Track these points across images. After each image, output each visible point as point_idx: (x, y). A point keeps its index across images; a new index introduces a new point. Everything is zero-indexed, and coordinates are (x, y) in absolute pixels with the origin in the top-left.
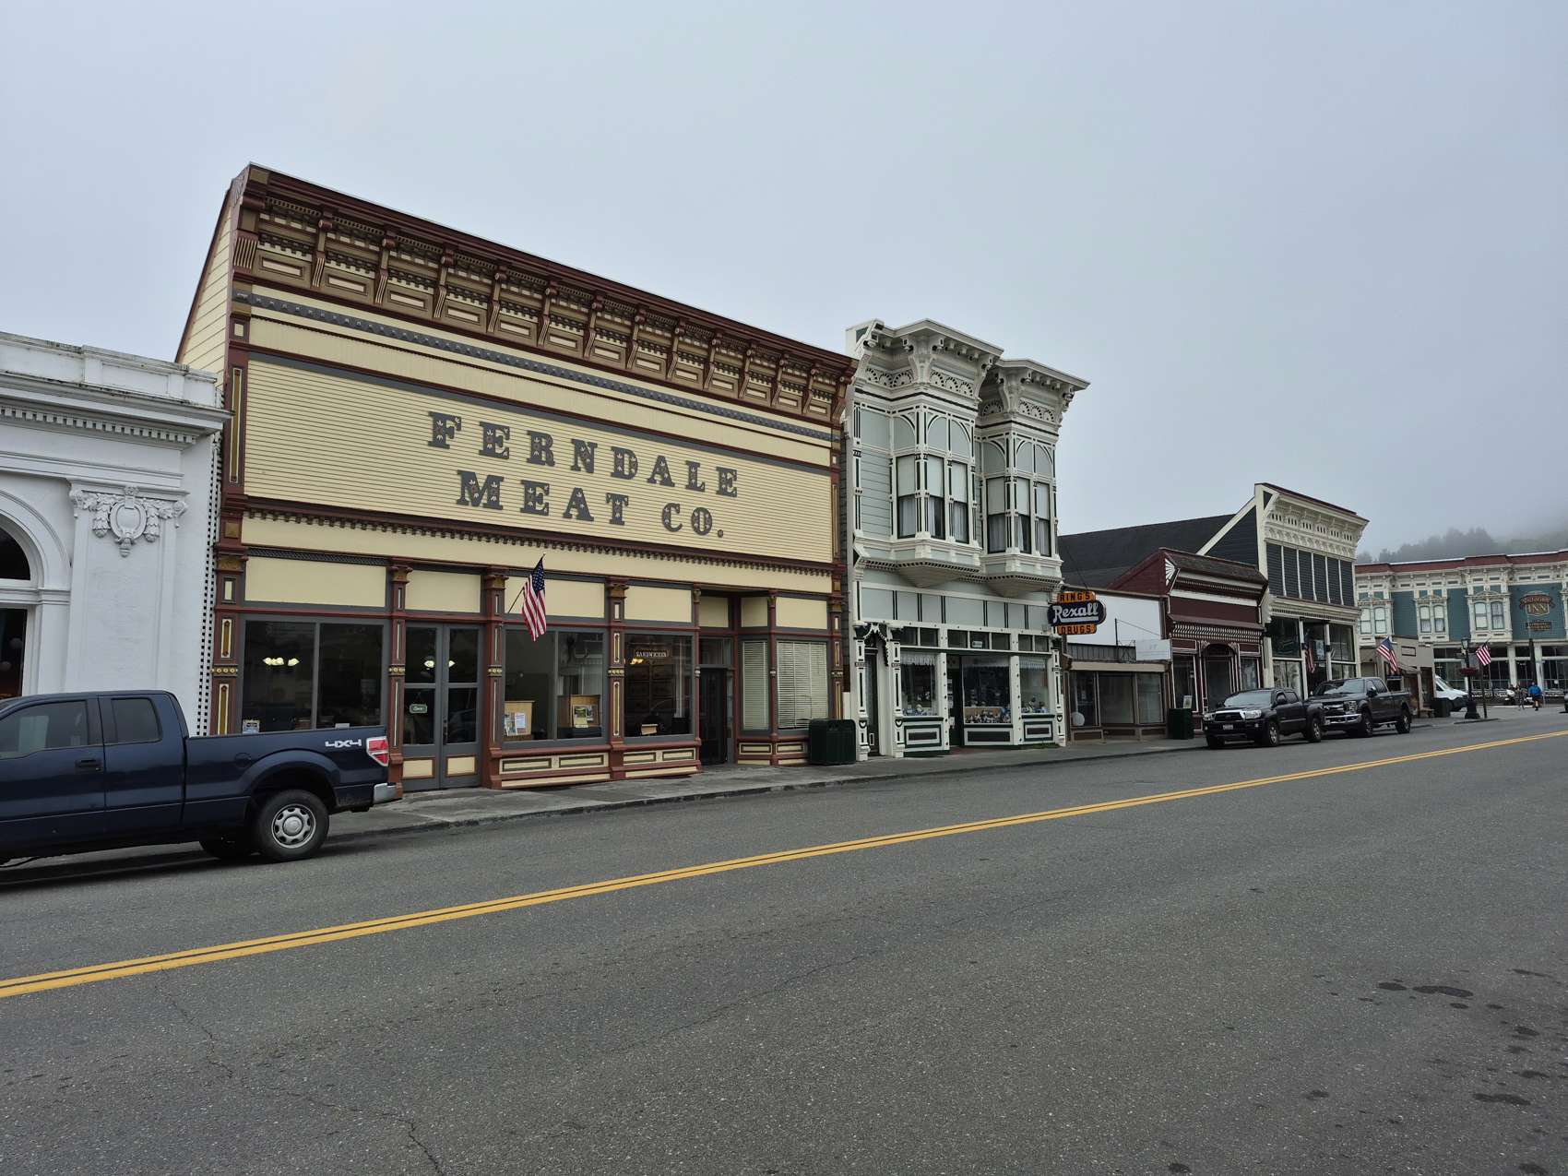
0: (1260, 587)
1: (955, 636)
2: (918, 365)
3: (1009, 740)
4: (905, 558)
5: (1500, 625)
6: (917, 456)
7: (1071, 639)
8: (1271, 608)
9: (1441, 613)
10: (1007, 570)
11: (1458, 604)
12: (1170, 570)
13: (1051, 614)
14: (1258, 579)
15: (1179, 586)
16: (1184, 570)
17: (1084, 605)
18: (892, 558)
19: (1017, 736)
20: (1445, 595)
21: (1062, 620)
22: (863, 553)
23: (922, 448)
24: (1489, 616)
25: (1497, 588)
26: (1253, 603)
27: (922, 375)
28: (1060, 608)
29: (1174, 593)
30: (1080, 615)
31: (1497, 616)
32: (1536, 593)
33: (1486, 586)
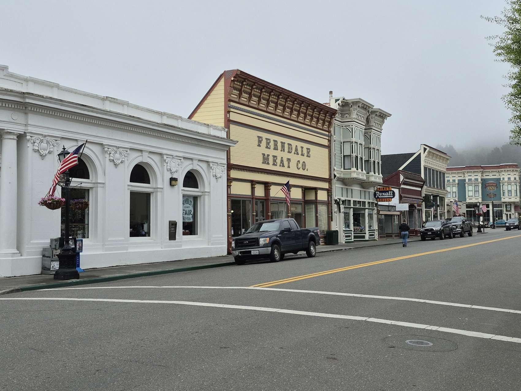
0: (422, 183)
1: (354, 202)
2: (353, 112)
3: (364, 238)
4: (347, 176)
5: (477, 195)
6: (352, 143)
7: (380, 203)
8: (425, 191)
9: (455, 189)
10: (370, 180)
11: (462, 185)
12: (402, 178)
13: (375, 194)
14: (421, 180)
15: (405, 183)
16: (406, 178)
17: (388, 192)
18: (342, 176)
19: (367, 237)
20: (457, 182)
21: (379, 197)
22: (337, 175)
23: (354, 140)
24: (474, 191)
25: (477, 179)
26: (420, 189)
27: (354, 116)
28: (379, 192)
29: (402, 186)
30: (386, 195)
31: (477, 191)
32: (491, 182)
33: (473, 178)
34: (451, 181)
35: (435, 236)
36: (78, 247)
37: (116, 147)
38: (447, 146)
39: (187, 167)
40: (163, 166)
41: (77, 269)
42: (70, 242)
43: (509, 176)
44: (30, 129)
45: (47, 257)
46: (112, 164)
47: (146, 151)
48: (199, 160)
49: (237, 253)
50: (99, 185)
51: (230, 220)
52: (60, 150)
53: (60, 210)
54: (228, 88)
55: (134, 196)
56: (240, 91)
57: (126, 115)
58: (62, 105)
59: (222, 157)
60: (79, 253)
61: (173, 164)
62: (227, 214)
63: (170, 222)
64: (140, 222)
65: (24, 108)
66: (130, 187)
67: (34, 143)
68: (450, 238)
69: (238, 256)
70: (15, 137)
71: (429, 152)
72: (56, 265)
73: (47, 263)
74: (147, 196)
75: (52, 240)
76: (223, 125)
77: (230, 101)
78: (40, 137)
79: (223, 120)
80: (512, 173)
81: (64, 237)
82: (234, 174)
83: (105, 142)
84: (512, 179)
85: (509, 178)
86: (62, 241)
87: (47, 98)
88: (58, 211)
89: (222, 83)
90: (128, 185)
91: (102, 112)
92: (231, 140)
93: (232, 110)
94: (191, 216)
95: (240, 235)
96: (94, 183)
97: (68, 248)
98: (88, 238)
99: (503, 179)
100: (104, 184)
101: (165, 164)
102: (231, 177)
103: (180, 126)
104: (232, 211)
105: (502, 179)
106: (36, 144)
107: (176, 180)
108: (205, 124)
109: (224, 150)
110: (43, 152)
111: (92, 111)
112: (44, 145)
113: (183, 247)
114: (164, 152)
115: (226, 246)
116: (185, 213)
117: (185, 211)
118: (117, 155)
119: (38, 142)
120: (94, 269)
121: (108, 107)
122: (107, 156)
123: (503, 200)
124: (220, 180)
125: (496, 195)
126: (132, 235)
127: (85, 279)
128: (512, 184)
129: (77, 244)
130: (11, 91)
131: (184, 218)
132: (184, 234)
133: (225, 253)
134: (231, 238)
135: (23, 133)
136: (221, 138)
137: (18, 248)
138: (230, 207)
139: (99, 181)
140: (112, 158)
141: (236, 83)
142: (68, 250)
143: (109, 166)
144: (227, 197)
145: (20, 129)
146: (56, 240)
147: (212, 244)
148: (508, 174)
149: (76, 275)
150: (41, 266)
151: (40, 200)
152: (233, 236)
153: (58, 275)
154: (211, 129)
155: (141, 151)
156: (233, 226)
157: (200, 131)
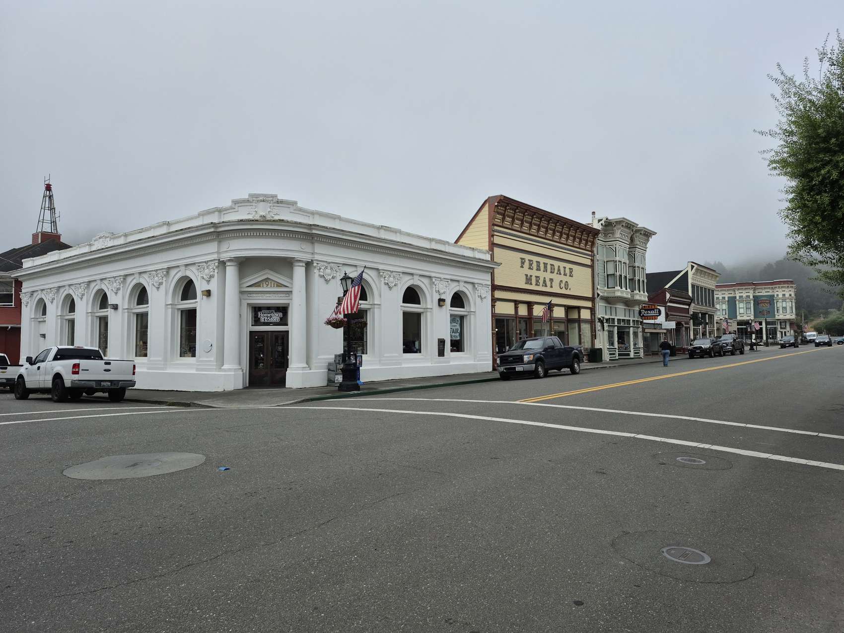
0: (690, 301)
1: (619, 320)
2: (617, 231)
3: (629, 356)
4: (611, 295)
5: (749, 313)
6: (616, 261)
7: (645, 321)
8: (693, 308)
9: (725, 307)
10: (635, 299)
11: (732, 302)
12: (668, 296)
13: (640, 313)
14: (689, 298)
15: (671, 301)
16: (673, 296)
17: (653, 310)
18: (606, 295)
19: (632, 355)
20: (727, 299)
21: (645, 315)
22: (601, 294)
23: (617, 259)
24: (745, 308)
25: (748, 297)
26: (688, 307)
27: (618, 235)
28: (644, 311)
29: (669, 304)
30: (652, 313)
31: (748, 308)
32: (764, 298)
33: (744, 295)
34: (721, 298)
35: (703, 354)
36: (358, 362)
37: (390, 271)
38: (715, 262)
39: (454, 288)
40: (431, 288)
41: (358, 382)
42: (351, 358)
43: (784, 293)
44: (317, 257)
45: (332, 371)
46: (387, 286)
47: (417, 275)
48: (465, 282)
49: (502, 369)
50: (376, 306)
51: (495, 338)
52: (343, 275)
53: (342, 329)
54: (492, 213)
55: (406, 314)
56: (504, 215)
57: (398, 242)
58: (343, 235)
59: (486, 279)
60: (359, 368)
61: (441, 286)
62: (492, 333)
63: (439, 340)
64: (411, 339)
65: (311, 239)
66: (403, 308)
67: (320, 269)
68: (720, 356)
69: (503, 372)
70: (304, 265)
71: (697, 269)
72: (339, 378)
73: (332, 376)
74: (418, 315)
75: (336, 356)
76: (487, 248)
77: (494, 225)
78: (325, 264)
79: (487, 244)
80: (786, 290)
81: (347, 353)
82: (499, 294)
83: (381, 267)
84: (787, 295)
85: (784, 295)
86: (345, 357)
87: (330, 228)
88: (341, 330)
89: (486, 208)
90: (401, 306)
91: (378, 240)
92: (495, 262)
93: (495, 233)
94: (458, 334)
95: (505, 352)
96: (371, 305)
97: (350, 363)
98: (367, 354)
99: (778, 295)
100: (380, 305)
101: (434, 286)
102: (496, 297)
103: (447, 251)
104: (497, 330)
105: (776, 296)
106: (321, 270)
107: (444, 300)
108: (470, 248)
109: (487, 272)
110: (328, 278)
111: (369, 240)
112: (328, 271)
113: (451, 363)
114: (433, 275)
115: (491, 362)
116: (453, 331)
117: (452, 330)
118: (391, 279)
119: (323, 268)
120: (373, 382)
121: (383, 235)
122: (382, 279)
123: (777, 317)
124: (484, 300)
125: (769, 312)
126: (405, 351)
127: (365, 391)
128: (787, 300)
129: (358, 360)
130: (300, 223)
131: (451, 337)
132: (452, 351)
133: (490, 369)
134: (496, 355)
135: (310, 261)
136: (486, 261)
137: (307, 363)
138: (494, 326)
139: (376, 303)
140: (386, 282)
141: (499, 208)
142: (350, 365)
143: (384, 288)
144: (492, 316)
145: (307, 257)
146: (339, 356)
147: (478, 361)
148: (783, 291)
149: (357, 387)
150: (327, 378)
151: (326, 320)
152: (498, 353)
153: (341, 387)
154: (476, 252)
155: (412, 274)
156: (497, 343)
157: (466, 255)
